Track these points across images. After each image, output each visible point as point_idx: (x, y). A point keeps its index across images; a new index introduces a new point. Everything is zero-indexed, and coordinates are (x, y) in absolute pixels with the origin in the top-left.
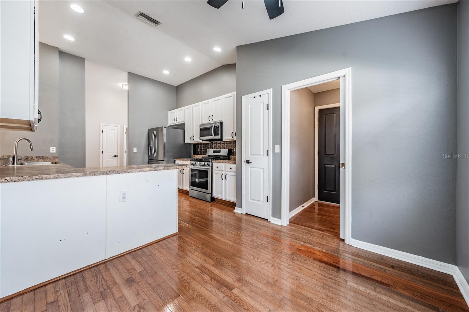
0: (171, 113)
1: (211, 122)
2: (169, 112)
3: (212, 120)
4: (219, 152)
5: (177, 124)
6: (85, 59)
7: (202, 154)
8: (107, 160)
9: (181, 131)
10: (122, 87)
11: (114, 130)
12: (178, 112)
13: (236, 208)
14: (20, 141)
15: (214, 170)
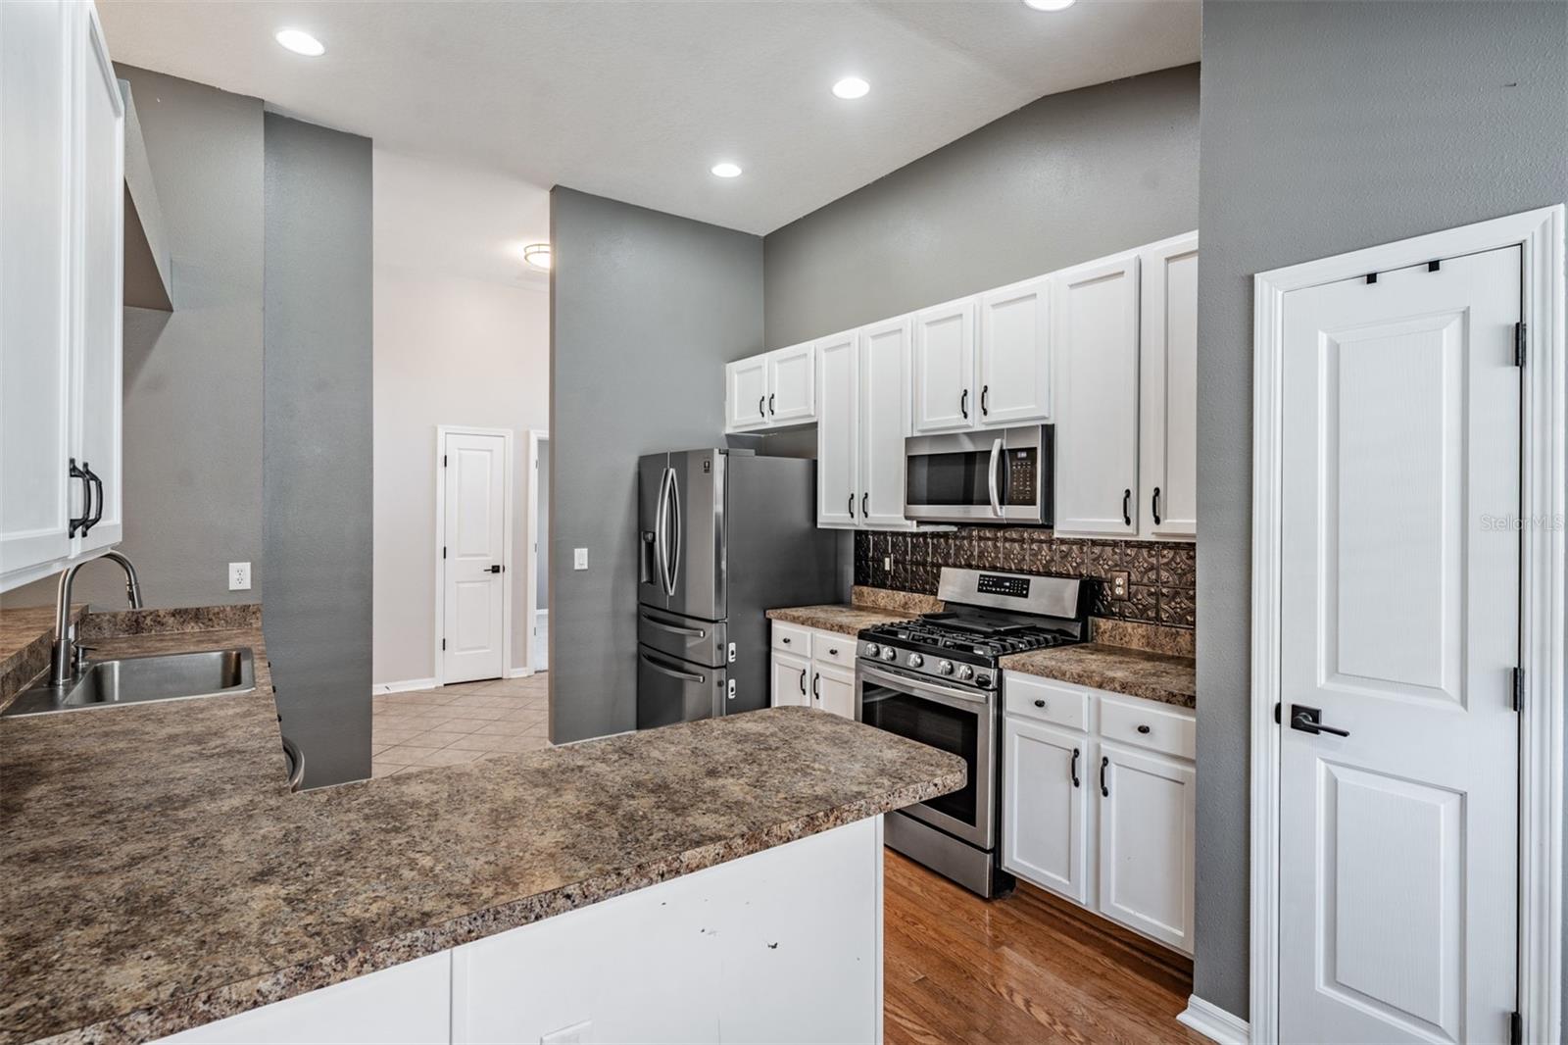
0: (739, 373)
1: (976, 422)
2: (728, 365)
3: (985, 413)
4: (1021, 590)
5: (771, 425)
6: (370, 140)
7: (903, 589)
8: (461, 585)
9: (798, 465)
10: (526, 258)
11: (491, 451)
12: (776, 365)
13: (1193, 999)
14: (77, 573)
15: (1012, 714)
